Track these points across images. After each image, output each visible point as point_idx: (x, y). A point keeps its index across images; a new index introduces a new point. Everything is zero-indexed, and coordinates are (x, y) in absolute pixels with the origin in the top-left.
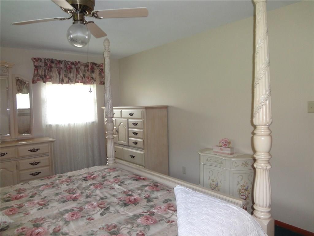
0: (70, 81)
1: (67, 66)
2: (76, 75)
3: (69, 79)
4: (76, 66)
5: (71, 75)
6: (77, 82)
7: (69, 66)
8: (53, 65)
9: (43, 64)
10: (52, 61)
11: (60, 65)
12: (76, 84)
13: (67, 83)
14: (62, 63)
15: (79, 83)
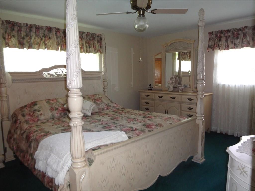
0: (236, 46)
1: (234, 33)
2: (243, 40)
3: (235, 44)
4: (244, 31)
5: (237, 41)
6: (242, 46)
7: (236, 33)
8: (222, 35)
9: (214, 36)
10: (221, 32)
11: (228, 34)
12: (242, 48)
13: (232, 48)
14: (229, 32)
15: (244, 47)
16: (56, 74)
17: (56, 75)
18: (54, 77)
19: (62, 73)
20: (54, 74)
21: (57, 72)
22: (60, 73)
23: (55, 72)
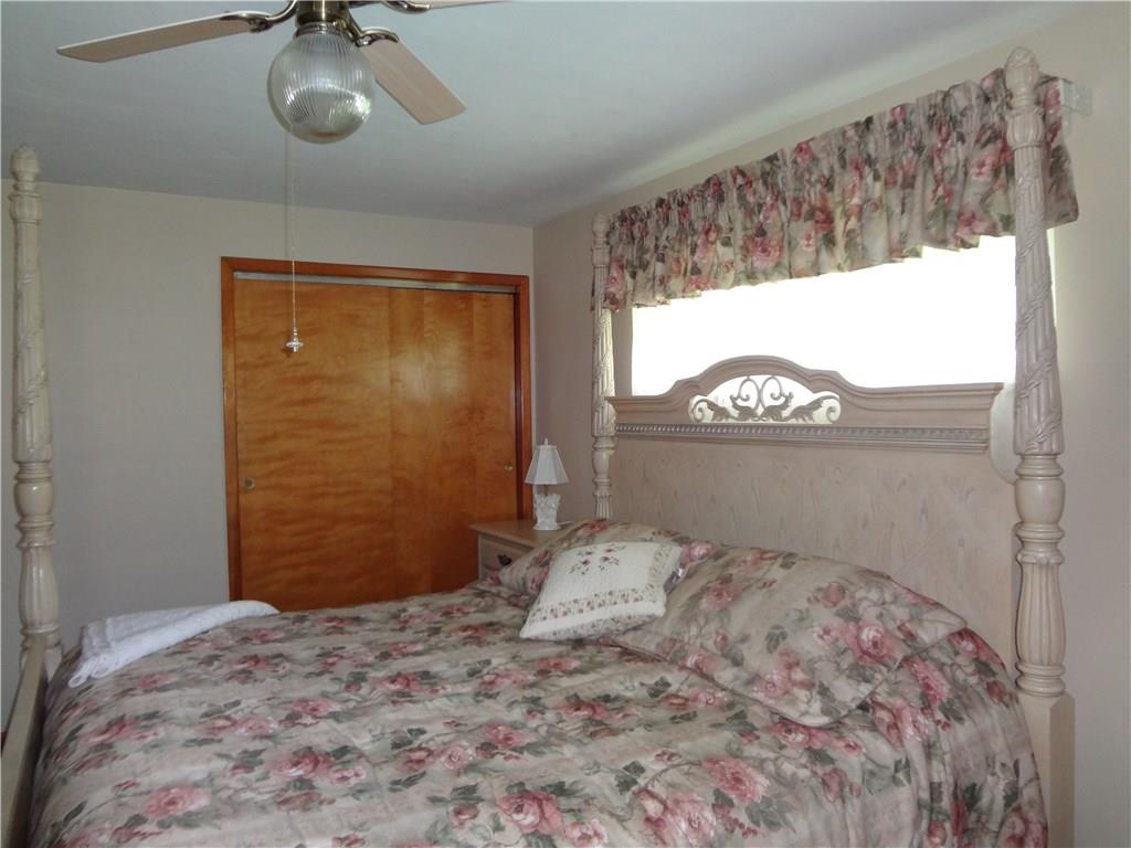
16: (735, 406)
17: (735, 413)
18: (731, 421)
19: (760, 400)
20: (728, 405)
21: (739, 396)
22: (751, 404)
23: (731, 397)
